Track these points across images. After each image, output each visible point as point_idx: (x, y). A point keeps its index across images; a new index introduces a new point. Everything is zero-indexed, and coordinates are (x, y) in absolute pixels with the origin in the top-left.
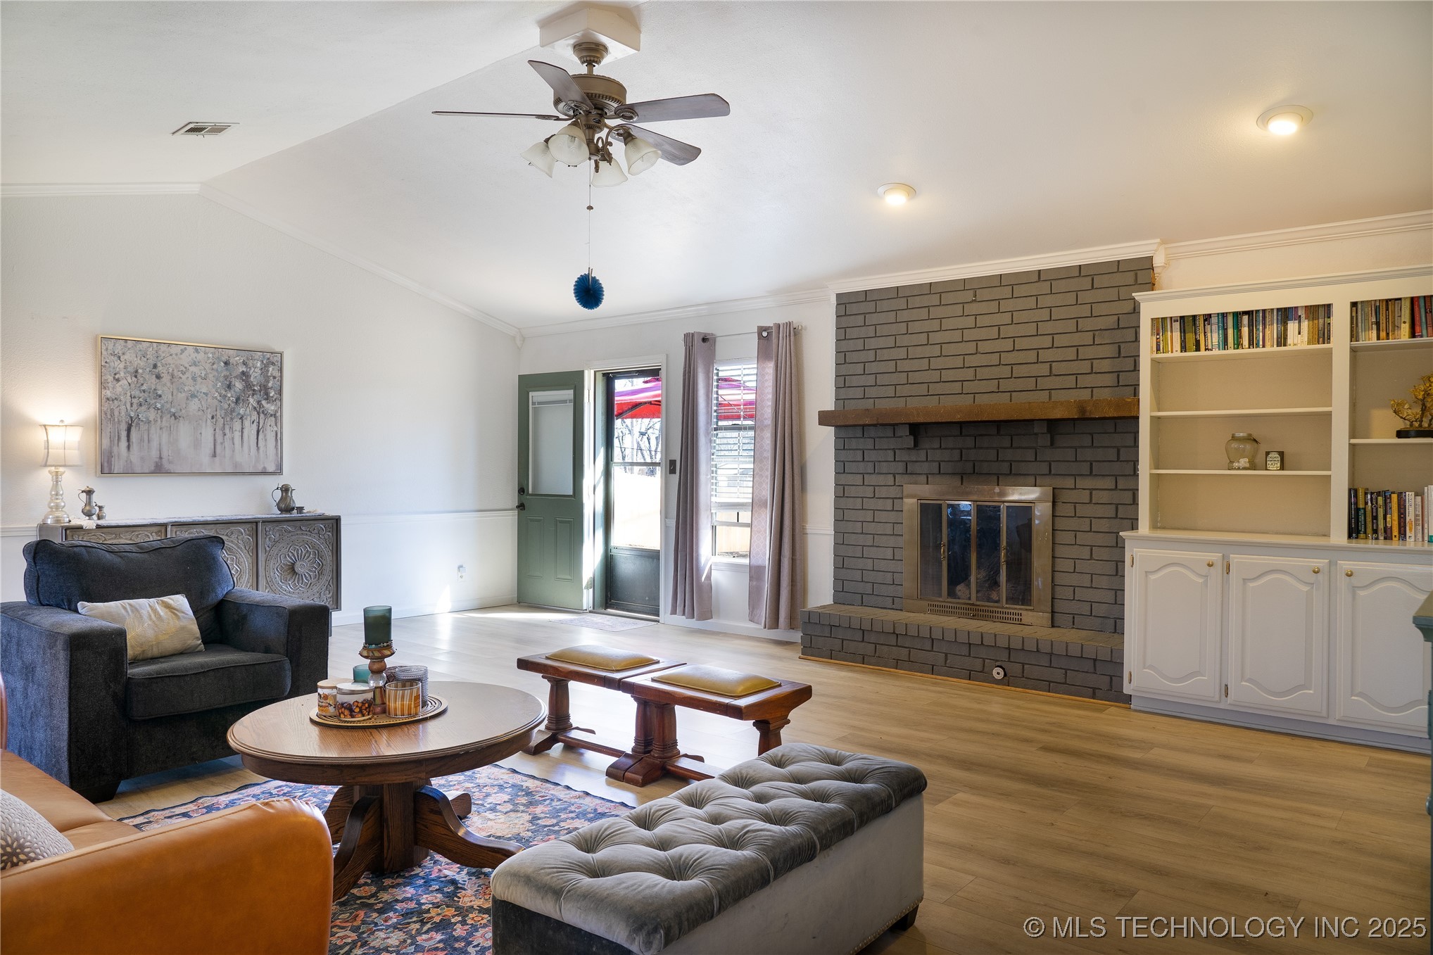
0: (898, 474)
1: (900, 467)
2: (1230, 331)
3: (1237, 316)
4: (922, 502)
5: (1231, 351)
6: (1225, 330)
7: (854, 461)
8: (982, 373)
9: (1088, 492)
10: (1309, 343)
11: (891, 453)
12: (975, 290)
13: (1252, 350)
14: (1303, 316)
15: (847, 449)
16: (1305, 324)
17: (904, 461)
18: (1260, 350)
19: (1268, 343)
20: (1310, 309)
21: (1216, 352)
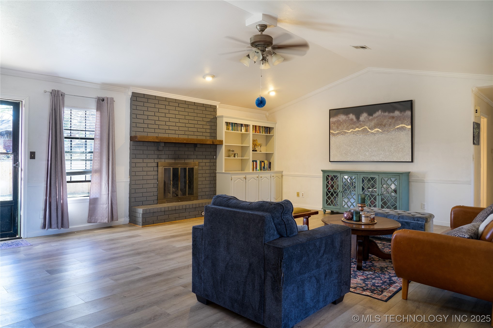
0: (155, 158)
1: (156, 156)
2: (234, 127)
3: (235, 124)
4: (165, 167)
5: (234, 131)
6: (233, 127)
7: (140, 154)
8: (181, 129)
9: (205, 163)
10: (245, 132)
11: (153, 151)
12: (179, 103)
13: (237, 132)
14: (244, 126)
15: (137, 150)
16: (244, 128)
17: (157, 154)
18: (238, 132)
19: (239, 131)
20: (245, 125)
21: (231, 131)
